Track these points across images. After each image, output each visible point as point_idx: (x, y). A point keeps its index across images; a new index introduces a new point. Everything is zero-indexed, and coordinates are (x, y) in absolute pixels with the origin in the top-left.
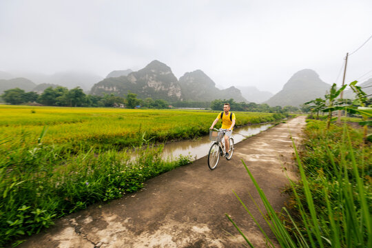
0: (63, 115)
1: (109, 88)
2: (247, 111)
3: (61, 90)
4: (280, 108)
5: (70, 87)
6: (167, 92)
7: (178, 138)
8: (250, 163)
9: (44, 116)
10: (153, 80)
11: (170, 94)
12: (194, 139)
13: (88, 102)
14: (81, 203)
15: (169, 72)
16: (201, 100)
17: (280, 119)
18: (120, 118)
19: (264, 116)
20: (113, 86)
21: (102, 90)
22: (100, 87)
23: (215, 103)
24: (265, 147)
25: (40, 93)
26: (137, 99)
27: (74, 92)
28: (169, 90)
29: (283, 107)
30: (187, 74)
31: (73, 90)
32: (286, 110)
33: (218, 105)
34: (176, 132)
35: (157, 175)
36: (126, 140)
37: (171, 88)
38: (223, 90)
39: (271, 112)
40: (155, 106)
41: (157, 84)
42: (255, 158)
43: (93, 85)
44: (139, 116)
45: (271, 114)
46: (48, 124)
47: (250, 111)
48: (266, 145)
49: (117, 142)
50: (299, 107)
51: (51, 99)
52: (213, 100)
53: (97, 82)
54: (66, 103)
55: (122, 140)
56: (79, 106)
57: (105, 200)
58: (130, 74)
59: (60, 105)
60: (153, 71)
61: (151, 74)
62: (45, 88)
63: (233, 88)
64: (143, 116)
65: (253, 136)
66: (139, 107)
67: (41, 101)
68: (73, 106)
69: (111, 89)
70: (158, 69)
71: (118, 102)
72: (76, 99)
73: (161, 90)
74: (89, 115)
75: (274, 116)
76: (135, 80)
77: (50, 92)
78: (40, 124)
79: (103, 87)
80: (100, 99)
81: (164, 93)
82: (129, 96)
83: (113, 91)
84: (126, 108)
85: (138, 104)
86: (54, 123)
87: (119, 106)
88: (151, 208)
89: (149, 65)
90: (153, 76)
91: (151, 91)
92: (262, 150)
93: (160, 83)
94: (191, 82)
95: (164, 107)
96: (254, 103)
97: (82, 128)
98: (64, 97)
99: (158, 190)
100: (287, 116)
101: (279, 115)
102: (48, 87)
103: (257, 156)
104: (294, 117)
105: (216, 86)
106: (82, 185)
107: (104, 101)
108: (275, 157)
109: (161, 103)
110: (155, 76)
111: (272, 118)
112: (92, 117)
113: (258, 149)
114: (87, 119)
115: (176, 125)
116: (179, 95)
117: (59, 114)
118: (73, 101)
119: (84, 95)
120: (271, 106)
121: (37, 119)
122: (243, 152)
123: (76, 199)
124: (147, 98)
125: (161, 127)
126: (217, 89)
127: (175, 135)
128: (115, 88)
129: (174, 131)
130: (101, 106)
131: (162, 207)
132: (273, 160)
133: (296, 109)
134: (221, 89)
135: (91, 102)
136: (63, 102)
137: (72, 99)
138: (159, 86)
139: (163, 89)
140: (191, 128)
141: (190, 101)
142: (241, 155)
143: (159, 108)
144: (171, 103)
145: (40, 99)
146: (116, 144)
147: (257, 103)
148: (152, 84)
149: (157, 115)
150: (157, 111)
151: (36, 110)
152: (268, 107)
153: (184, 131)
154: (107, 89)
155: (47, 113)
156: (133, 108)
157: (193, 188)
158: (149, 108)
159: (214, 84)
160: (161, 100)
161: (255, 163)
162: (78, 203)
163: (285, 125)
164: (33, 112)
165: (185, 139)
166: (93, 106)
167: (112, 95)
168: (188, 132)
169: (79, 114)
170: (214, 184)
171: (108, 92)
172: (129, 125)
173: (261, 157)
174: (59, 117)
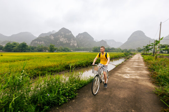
0: (18, 56)
1: (40, 42)
2: (111, 52)
3: (15, 44)
4: (127, 50)
5: (20, 42)
6: (70, 43)
7: (80, 67)
8: (126, 79)
9: (8, 57)
10: (62, 37)
11: (71, 44)
12: (88, 67)
13: (29, 50)
14: (47, 107)
15: (70, 34)
16: (87, 47)
17: (128, 55)
18: (48, 57)
19: (120, 54)
20: (42, 41)
21: (36, 43)
22: (35, 42)
23: (94, 48)
24: (129, 70)
25: (4, 45)
26: (55, 47)
27: (22, 45)
28: (71, 42)
29: (128, 50)
30: (79, 34)
31: (21, 44)
32: (130, 51)
33: (96, 49)
34: (79, 64)
35: (81, 88)
36: (54, 68)
37: (72, 41)
38: (98, 42)
39: (122, 52)
40: (64, 50)
41: (64, 39)
42: (127, 76)
43: (31, 41)
44: (57, 56)
45: (123, 53)
46: (11, 61)
47: (112, 52)
48: (129, 69)
49: (50, 70)
50: (136, 49)
51: (10, 49)
52: (94, 47)
53: (33, 39)
54: (18, 50)
55: (52, 69)
56: (25, 52)
57: (60, 104)
58: (50, 35)
59: (15, 51)
60: (62, 33)
61: (61, 35)
62: (6, 43)
63: (102, 41)
64: (59, 56)
65: (120, 64)
66: (56, 51)
67: (5, 50)
68: (22, 52)
69: (41, 43)
70: (65, 32)
71: (45, 49)
72: (23, 48)
73: (66, 42)
74: (31, 56)
75: (125, 54)
76: (53, 38)
77: (9, 45)
78: (7, 62)
79: (37, 42)
80: (35, 48)
81: (68, 44)
82: (50, 46)
83: (42, 44)
84: (49, 52)
85: (55, 50)
86: (14, 61)
87: (45, 51)
88: (87, 108)
89: (60, 30)
90: (62, 36)
91: (61, 43)
92: (129, 72)
93: (66, 39)
94: (82, 38)
95: (68, 51)
96: (114, 48)
97: (30, 63)
98: (16, 47)
99: (86, 97)
100: (131, 54)
101: (127, 54)
102: (7, 43)
103: (128, 75)
104: (135, 54)
105: (94, 40)
106: (46, 96)
107: (38, 49)
108: (137, 75)
109: (67, 49)
110: (63, 35)
111: (124, 55)
112: (33, 57)
113: (127, 71)
114: (31, 58)
115: (79, 60)
116: (76, 45)
117: (15, 56)
118: (21, 49)
119: (27, 46)
120: (122, 49)
121: (4, 59)
122: (120, 73)
123: (44, 105)
124: (60, 47)
125: (71, 61)
126: (95, 41)
127: (79, 65)
128: (43, 42)
129: (78, 63)
130: (36, 51)
131: (93, 107)
132: (138, 77)
133: (134, 50)
134: (97, 41)
135: (31, 49)
136: (16, 50)
137: (21, 48)
138: (65, 40)
139: (68, 42)
140: (86, 61)
141: (82, 48)
142: (119, 75)
143: (66, 52)
144: (72, 49)
145: (4, 49)
146: (49, 71)
147: (115, 48)
148: (62, 40)
149: (66, 55)
150: (65, 53)
151: (3, 54)
152: (121, 50)
153: (83, 63)
154: (39, 43)
155: (9, 56)
156: (53, 52)
157: (104, 95)
158: (61, 52)
159: (93, 39)
160: (67, 47)
161: (129, 79)
162: (45, 107)
163: (132, 58)
164: (2, 56)
165: (83, 67)
166: (32, 52)
167: (42, 46)
168: (85, 64)
169: (26, 56)
170: (114, 92)
171: (39, 44)
172: (55, 61)
173: (131, 76)
174: (16, 58)
